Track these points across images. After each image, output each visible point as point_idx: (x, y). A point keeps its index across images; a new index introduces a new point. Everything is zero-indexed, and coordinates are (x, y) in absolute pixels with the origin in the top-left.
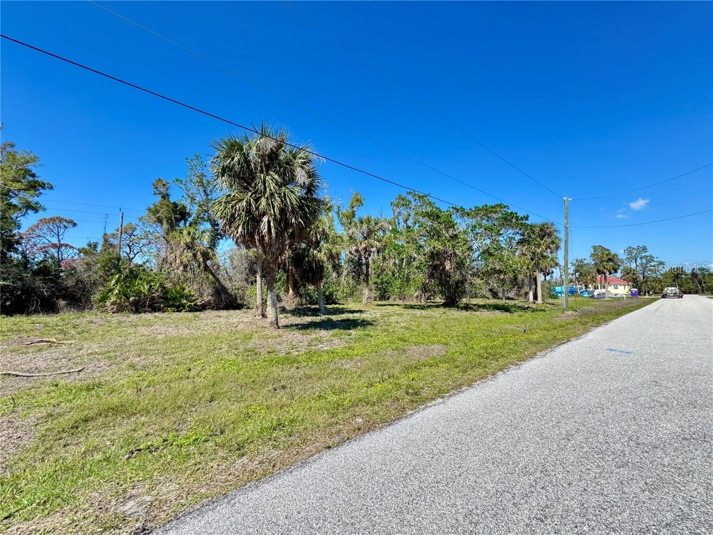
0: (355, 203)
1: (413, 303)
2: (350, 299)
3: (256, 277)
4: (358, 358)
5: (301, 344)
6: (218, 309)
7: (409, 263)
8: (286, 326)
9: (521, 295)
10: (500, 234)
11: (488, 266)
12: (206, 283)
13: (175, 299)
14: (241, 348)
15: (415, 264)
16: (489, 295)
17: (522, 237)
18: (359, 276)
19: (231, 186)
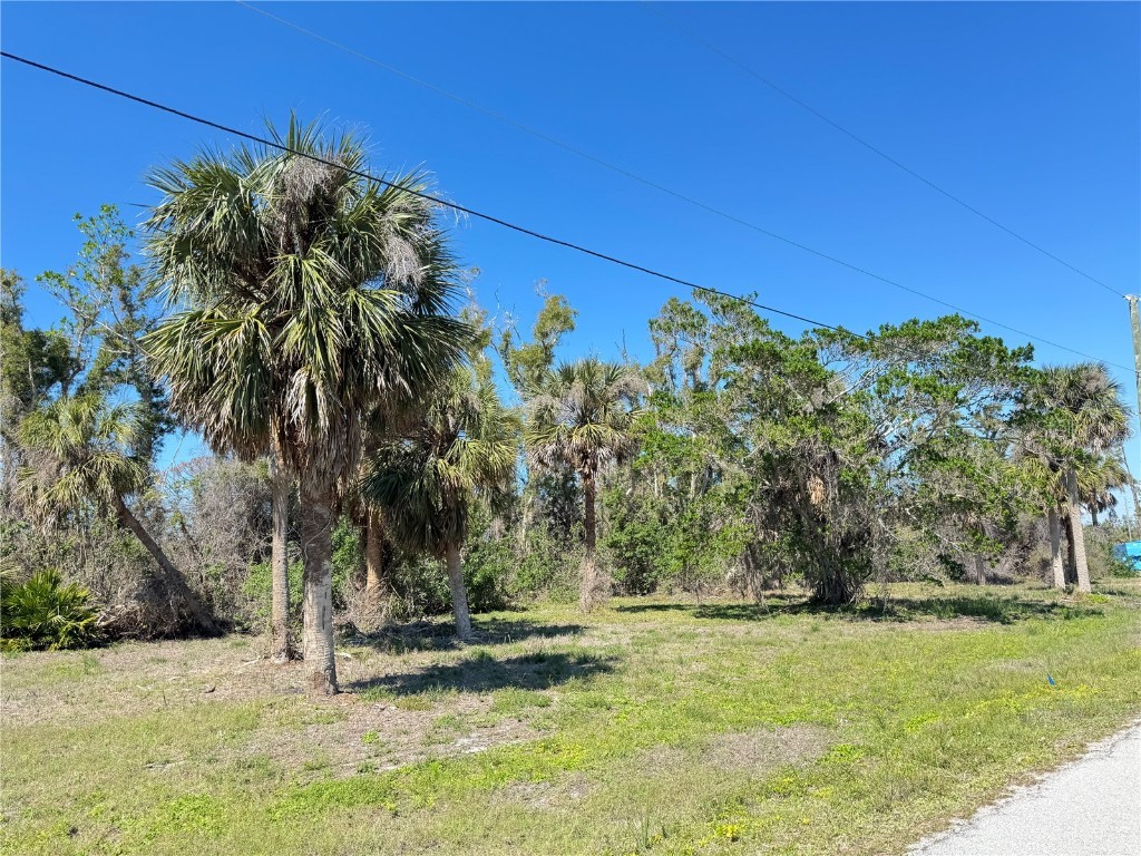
0: (549, 324)
1: (724, 601)
2: (544, 595)
3: (270, 540)
4: (573, 775)
5: (404, 739)
6: (158, 636)
7: (705, 487)
8: (360, 685)
9: (1029, 569)
10: (960, 402)
11: (932, 491)
12: (121, 560)
13: (29, 612)
14: (228, 758)
15: (724, 487)
16: (939, 572)
17: (1020, 407)
18: (567, 525)
19: (202, 287)
